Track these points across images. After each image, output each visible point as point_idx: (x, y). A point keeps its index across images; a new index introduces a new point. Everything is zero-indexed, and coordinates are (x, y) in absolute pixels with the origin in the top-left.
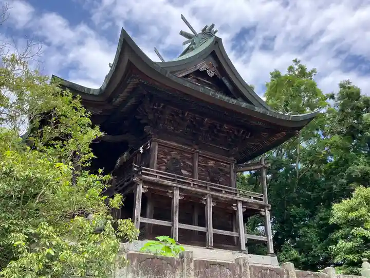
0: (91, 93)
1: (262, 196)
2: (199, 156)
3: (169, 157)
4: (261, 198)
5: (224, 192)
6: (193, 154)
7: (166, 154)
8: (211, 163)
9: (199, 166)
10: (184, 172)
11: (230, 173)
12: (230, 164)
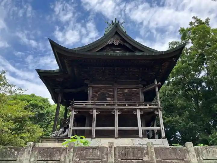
0: (55, 72)
1: (156, 103)
2: (118, 88)
3: (99, 93)
4: (156, 104)
5: (127, 105)
6: (114, 88)
7: (97, 92)
8: (126, 91)
9: (118, 93)
10: (108, 99)
11: (139, 94)
12: (139, 89)
